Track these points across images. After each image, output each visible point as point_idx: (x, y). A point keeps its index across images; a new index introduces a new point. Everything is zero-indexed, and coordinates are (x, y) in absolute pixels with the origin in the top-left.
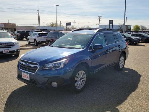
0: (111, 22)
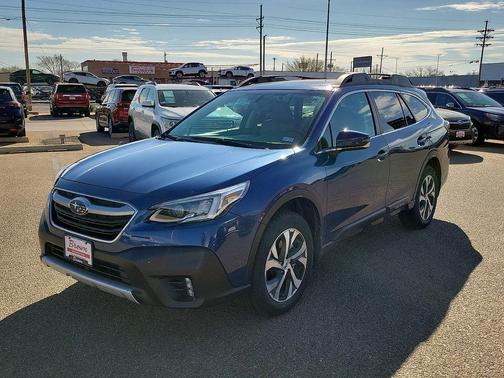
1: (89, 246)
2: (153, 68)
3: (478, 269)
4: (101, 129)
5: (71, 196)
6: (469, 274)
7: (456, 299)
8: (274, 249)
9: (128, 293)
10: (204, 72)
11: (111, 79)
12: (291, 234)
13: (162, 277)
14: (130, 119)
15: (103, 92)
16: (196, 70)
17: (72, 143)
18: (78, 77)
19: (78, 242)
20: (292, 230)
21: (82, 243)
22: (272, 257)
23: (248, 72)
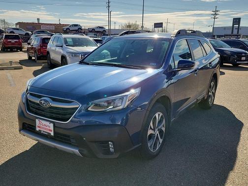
0: (237, 21)
1: (52, 125)
2: (54, 27)
3: (243, 130)
4: (30, 58)
5: (40, 97)
6: (240, 133)
7: (239, 146)
8: (151, 124)
9: (76, 151)
10: (81, 29)
11: (32, 32)
12: (159, 115)
13: (95, 142)
14: (48, 53)
15: (29, 39)
16: (76, 28)
17: (16, 66)
18: (14, 31)
19: (44, 122)
20: (159, 113)
21: (47, 123)
22: (151, 128)
23: (103, 29)
